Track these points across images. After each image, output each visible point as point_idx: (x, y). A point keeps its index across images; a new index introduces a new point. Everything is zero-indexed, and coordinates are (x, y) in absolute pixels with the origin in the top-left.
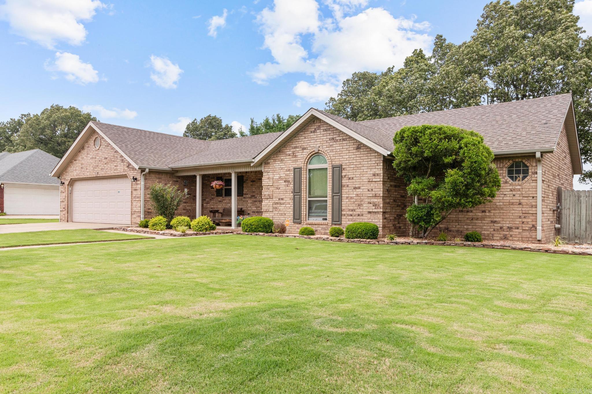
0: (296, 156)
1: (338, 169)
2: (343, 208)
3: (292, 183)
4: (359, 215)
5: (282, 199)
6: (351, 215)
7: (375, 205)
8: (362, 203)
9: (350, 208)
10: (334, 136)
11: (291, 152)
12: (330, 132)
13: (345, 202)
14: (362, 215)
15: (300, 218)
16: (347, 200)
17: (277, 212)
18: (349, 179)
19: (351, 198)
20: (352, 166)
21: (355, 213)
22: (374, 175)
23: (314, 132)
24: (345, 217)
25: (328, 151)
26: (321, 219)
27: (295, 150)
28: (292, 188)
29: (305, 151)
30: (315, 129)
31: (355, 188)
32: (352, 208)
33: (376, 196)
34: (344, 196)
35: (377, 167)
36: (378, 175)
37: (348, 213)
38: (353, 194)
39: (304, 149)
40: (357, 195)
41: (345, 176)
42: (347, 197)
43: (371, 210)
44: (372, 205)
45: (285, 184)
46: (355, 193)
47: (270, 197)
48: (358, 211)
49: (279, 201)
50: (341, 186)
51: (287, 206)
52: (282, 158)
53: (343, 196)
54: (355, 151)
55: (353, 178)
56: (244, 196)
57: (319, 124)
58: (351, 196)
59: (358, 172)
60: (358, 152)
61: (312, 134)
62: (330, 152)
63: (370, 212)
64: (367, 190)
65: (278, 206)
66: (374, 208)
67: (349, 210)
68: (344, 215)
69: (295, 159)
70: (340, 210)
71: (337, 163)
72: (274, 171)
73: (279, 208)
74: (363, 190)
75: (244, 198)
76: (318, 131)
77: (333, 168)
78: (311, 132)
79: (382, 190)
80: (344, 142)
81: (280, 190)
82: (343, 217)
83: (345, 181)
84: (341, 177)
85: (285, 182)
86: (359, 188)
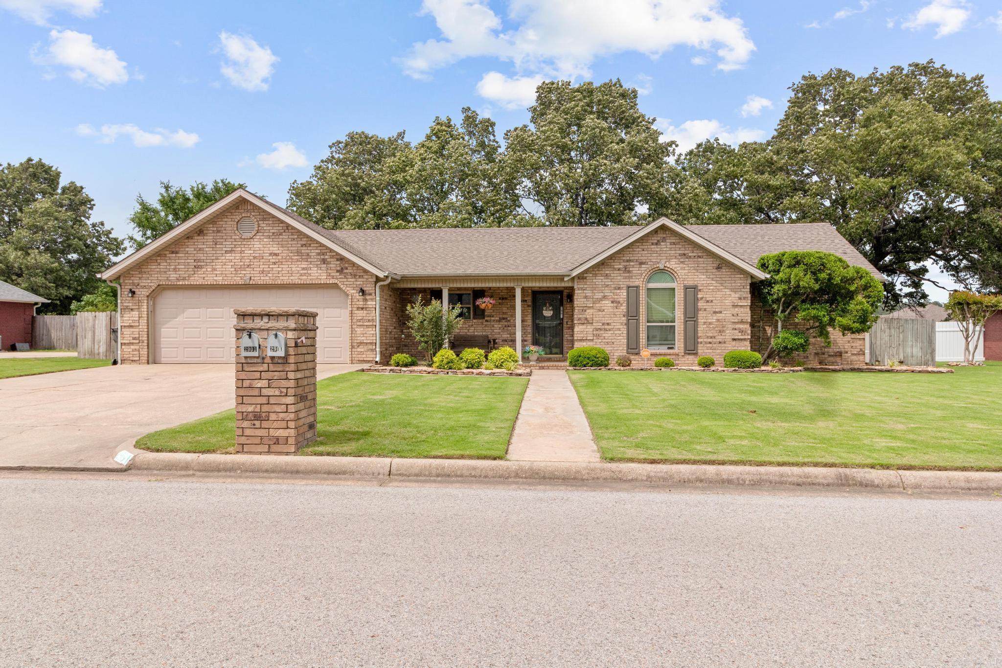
0: (629, 272)
1: (692, 291)
2: (699, 335)
3: (624, 305)
4: (720, 343)
5: (608, 324)
6: (710, 343)
7: (741, 331)
8: (724, 329)
9: (708, 335)
10: (686, 252)
11: (621, 266)
12: (680, 246)
13: (701, 328)
14: (725, 343)
15: (637, 347)
16: (705, 326)
17: (600, 341)
18: (708, 302)
19: (710, 323)
20: (712, 288)
21: (714, 340)
22: (740, 299)
23: (657, 244)
24: (702, 345)
25: (679, 269)
26: (666, 347)
27: (628, 264)
28: (625, 310)
29: (643, 266)
30: (658, 241)
31: (715, 312)
32: (711, 335)
33: (742, 322)
34: (701, 321)
35: (743, 290)
36: (744, 298)
37: (705, 340)
38: (714, 318)
39: (641, 263)
40: (718, 320)
41: (702, 298)
42: (705, 323)
43: (736, 337)
44: (737, 331)
45: (612, 305)
46: (715, 318)
47: (587, 322)
48: (720, 338)
49: (603, 327)
50: (696, 310)
51: (616, 332)
52: (607, 272)
53: (699, 321)
54: (715, 271)
55: (712, 301)
56: (486, 318)
57: (664, 236)
58: (710, 321)
59: (719, 294)
60: (719, 271)
61: (653, 247)
62: (681, 269)
63: (734, 340)
64: (731, 315)
65: (602, 332)
66: (740, 334)
67: (708, 337)
68: (701, 343)
69: (628, 275)
70: (695, 337)
71: (691, 283)
72: (593, 289)
73: (604, 335)
74: (727, 314)
75: (487, 321)
76: (662, 243)
77: (686, 288)
78: (653, 244)
79: (750, 315)
80: (700, 260)
81: (604, 313)
82: (699, 345)
83: (701, 304)
84: (696, 300)
85: (612, 302)
86: (720, 312)
